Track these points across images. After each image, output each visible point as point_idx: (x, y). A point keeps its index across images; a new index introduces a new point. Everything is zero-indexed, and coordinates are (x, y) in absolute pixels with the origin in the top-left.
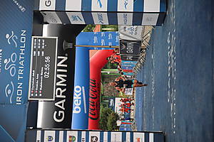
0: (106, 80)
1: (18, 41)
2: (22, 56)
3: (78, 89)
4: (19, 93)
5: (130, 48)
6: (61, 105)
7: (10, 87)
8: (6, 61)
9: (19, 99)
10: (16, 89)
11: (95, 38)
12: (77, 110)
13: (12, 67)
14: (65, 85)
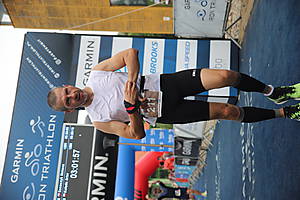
1: (45, 129)
2: (49, 148)
4: (42, 198)
5: (188, 148)
7: (30, 191)
8: (27, 155)
10: (38, 193)
13: (36, 163)
14: (103, 194)
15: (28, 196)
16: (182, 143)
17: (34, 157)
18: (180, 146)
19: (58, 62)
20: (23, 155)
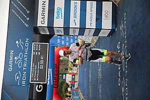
2: (26, 55)
4: (24, 78)
8: (16, 58)
9: (24, 82)
11: (63, 41)
15: (18, 77)
17: (19, 59)
19: (28, 12)
20: (14, 58)
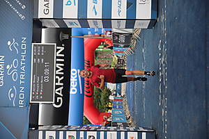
0: (99, 55)
1: (19, 48)
2: (23, 62)
3: (74, 72)
4: (22, 96)
5: (122, 39)
6: (59, 91)
7: (13, 91)
8: (8, 67)
10: (19, 93)
12: (74, 91)
13: (15, 72)
14: (63, 73)
16: (118, 36)
18: (117, 38)
